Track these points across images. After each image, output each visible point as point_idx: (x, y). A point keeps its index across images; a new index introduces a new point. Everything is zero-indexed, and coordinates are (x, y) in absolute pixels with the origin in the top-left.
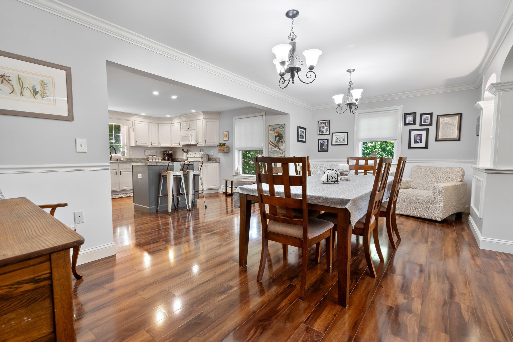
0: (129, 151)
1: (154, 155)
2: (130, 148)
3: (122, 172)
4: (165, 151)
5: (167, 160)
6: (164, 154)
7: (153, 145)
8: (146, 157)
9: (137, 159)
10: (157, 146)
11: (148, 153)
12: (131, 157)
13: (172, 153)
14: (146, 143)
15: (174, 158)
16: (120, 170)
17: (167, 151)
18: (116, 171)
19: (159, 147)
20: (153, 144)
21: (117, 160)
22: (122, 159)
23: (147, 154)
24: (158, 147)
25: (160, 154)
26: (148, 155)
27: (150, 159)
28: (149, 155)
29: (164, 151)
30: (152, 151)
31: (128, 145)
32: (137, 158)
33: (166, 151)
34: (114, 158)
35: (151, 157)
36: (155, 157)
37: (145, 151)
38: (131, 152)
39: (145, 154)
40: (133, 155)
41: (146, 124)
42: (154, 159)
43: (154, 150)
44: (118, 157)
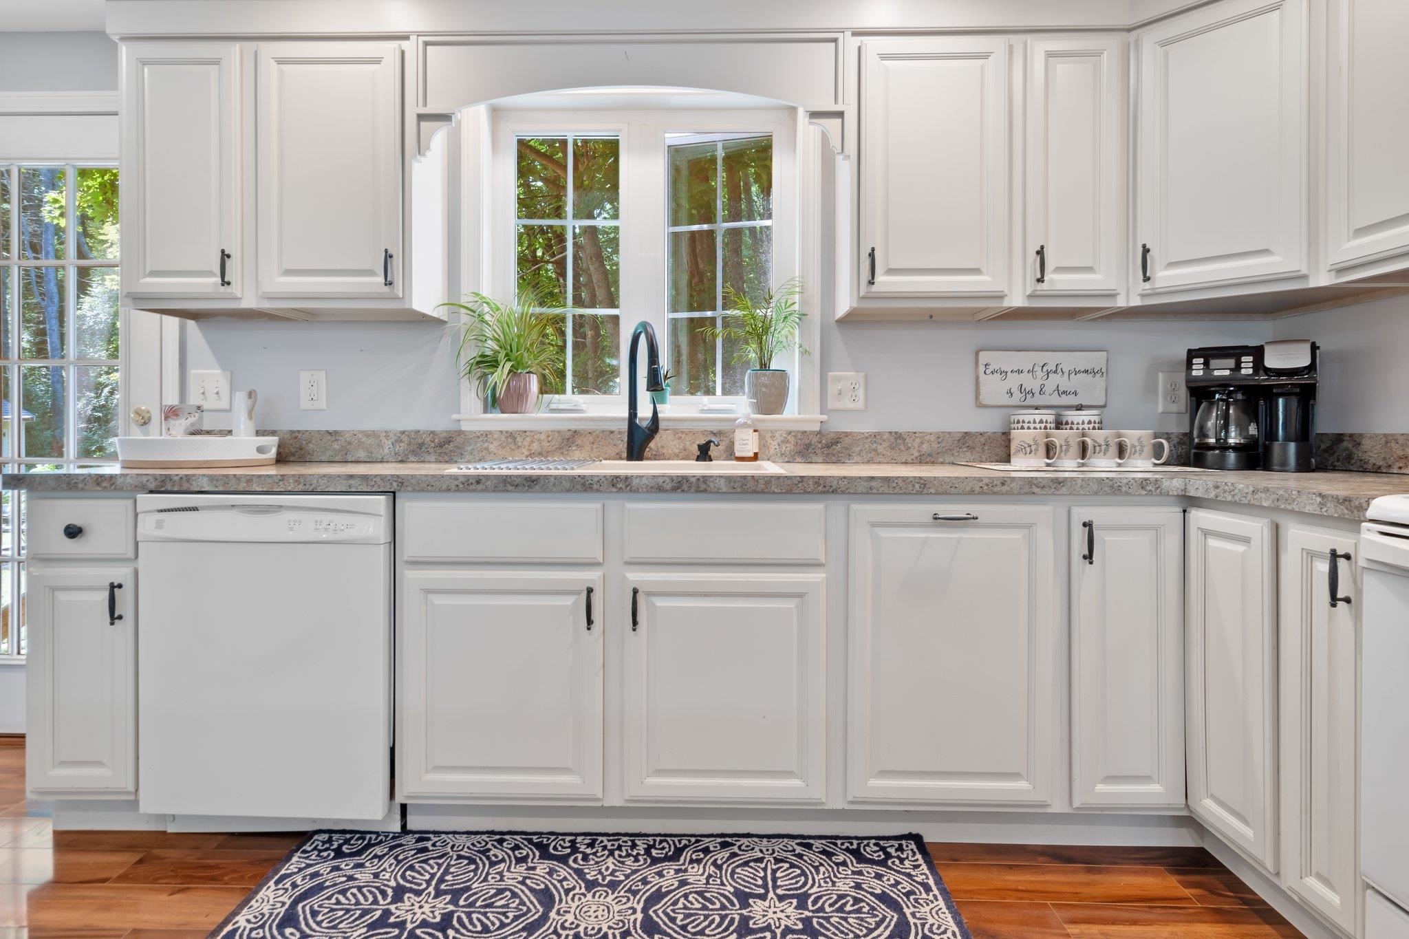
0: (825, 366)
1: (1080, 408)
2: (836, 336)
3: (660, 603)
4: (1209, 354)
5: (1232, 456)
6: (1200, 394)
7: (1057, 281)
8: (987, 423)
9: (898, 439)
10: (1113, 296)
11: (1013, 381)
12: (841, 425)
13: (1312, 368)
14: (977, 271)
15: (1339, 438)
16: (636, 577)
17: (1245, 350)
18: (591, 576)
19: (1136, 302)
20: (1059, 270)
21: (704, 453)
22: (747, 443)
23: (994, 389)
24: (1121, 303)
25: (1151, 389)
26: (1006, 400)
27: (1028, 450)
28: (1017, 398)
29: (1192, 354)
30: (1052, 359)
31: (816, 314)
32: (898, 436)
33: (1235, 353)
34: (676, 432)
35: (1035, 422)
36: (1083, 423)
37: (984, 357)
38: (838, 379)
39: (984, 390)
40: (860, 404)
41: (985, 56)
42: (1067, 450)
43: (1071, 351)
44: (713, 428)
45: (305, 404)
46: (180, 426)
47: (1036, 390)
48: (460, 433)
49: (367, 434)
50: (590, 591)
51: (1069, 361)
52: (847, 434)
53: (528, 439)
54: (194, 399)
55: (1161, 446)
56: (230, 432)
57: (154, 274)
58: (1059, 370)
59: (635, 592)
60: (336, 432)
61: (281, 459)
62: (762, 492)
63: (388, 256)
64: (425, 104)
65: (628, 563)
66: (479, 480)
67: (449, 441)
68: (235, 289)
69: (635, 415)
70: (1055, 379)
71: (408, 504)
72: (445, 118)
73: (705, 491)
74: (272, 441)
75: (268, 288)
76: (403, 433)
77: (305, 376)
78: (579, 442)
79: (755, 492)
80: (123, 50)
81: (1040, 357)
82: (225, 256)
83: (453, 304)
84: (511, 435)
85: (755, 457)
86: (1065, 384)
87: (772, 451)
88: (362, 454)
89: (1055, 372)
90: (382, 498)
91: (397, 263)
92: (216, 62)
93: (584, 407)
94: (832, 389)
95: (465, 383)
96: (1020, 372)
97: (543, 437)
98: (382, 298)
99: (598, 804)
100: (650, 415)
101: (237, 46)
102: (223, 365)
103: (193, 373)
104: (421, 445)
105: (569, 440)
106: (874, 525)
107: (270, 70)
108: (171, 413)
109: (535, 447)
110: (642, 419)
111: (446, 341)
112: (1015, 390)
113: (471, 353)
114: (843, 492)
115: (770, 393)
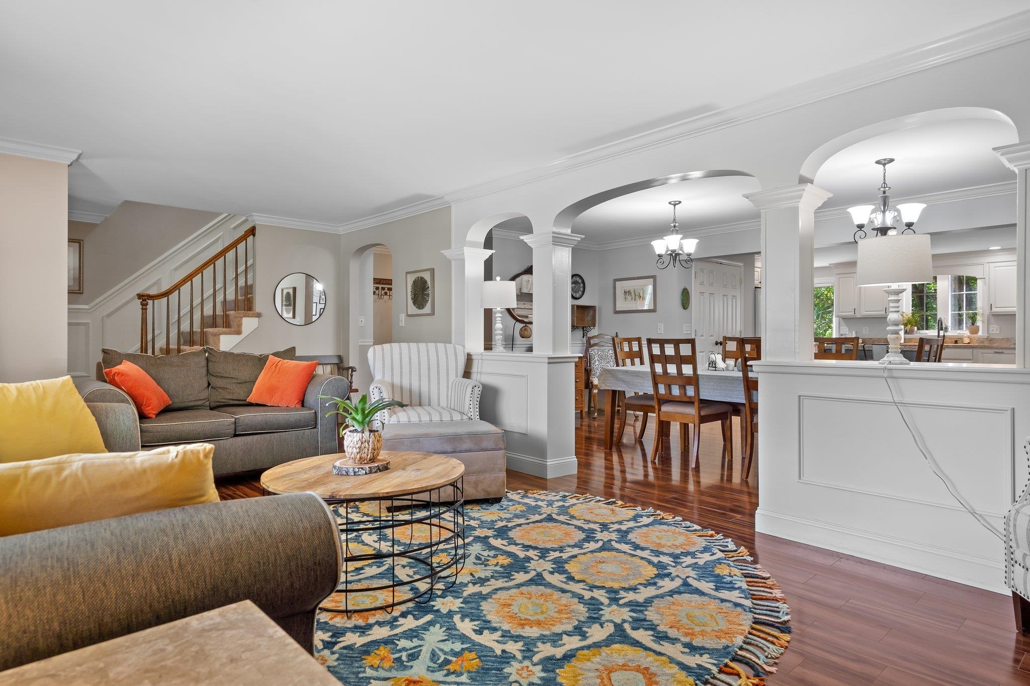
0: (989, 325)
2: (992, 319)
12: (992, 337)
21: (957, 342)
22: (966, 340)
34: (950, 338)
38: (993, 327)
40: (999, 332)
44: (960, 337)
52: (995, 338)
53: (914, 340)
60: (871, 338)
68: (856, 314)
82: (855, 309)
85: (969, 343)
87: (976, 342)
94: (991, 329)
103: (841, 327)
114: (974, 348)
115: (975, 331)
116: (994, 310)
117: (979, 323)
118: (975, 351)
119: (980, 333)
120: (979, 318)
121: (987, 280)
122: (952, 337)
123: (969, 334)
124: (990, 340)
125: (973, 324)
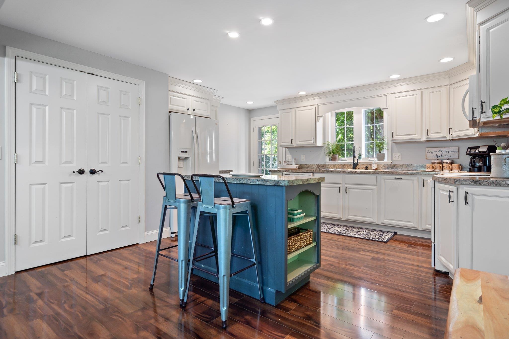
0: (392, 152)
1: (449, 159)
2: (395, 146)
3: (350, 190)
4: (471, 148)
6: (472, 156)
7: (432, 135)
9: (408, 166)
10: (446, 138)
11: (435, 154)
12: (395, 163)
14: (414, 135)
16: (347, 186)
17: (478, 147)
18: (340, 185)
20: (432, 133)
21: (366, 168)
22: (374, 166)
23: (430, 156)
24: (448, 138)
25: (465, 155)
26: (433, 158)
29: (468, 148)
30: (444, 149)
31: (390, 142)
33: (476, 148)
34: (362, 164)
35: (434, 162)
36: (446, 162)
37: (427, 149)
38: (395, 154)
39: (427, 156)
40: (400, 159)
41: (416, 95)
42: (437, 168)
43: (449, 147)
44: (370, 164)
45: (302, 160)
46: (286, 163)
47: (440, 156)
48: (325, 165)
49: (311, 165)
50: (340, 187)
51: (448, 149)
52: (396, 165)
53: (336, 166)
54: (287, 160)
55: (459, 167)
56: (292, 165)
57: (283, 142)
58: (446, 151)
59: (346, 188)
60: (307, 165)
61: (299, 169)
62: (365, 174)
63: (313, 138)
64: (319, 115)
65: (345, 184)
66: (324, 171)
67: (324, 166)
68: (293, 144)
69: (354, 161)
70: (445, 153)
71: (315, 174)
72: (322, 116)
73: (356, 173)
74: (298, 166)
75: (297, 144)
76: (317, 165)
77: (302, 156)
78: (345, 166)
79: (364, 173)
80: (279, 112)
81: (441, 149)
82: (292, 139)
83: (324, 143)
84: (334, 165)
85: (376, 169)
86: (447, 154)
87: (381, 168)
88: (310, 168)
89: (445, 152)
90: (312, 173)
91: (315, 139)
92: (291, 112)
93: (347, 160)
94: (394, 156)
95: (326, 156)
96: (436, 152)
97: (339, 165)
98: (312, 144)
99: (341, 219)
100: (357, 161)
101: (293, 109)
102: (291, 154)
103: (287, 155)
104: (319, 167)
105: (343, 166)
106: (385, 179)
107: (298, 112)
108: (285, 162)
109: (338, 167)
110: (356, 162)
111: (323, 150)
112: (435, 156)
113: (327, 151)
114: (379, 174)
115: (381, 157)
116: (395, 137)
117: (385, 151)
118: (379, 176)
119: (385, 160)
120: (385, 146)
121: (389, 109)
122: (363, 163)
123: (377, 161)
124: (393, 166)
125: (380, 152)
